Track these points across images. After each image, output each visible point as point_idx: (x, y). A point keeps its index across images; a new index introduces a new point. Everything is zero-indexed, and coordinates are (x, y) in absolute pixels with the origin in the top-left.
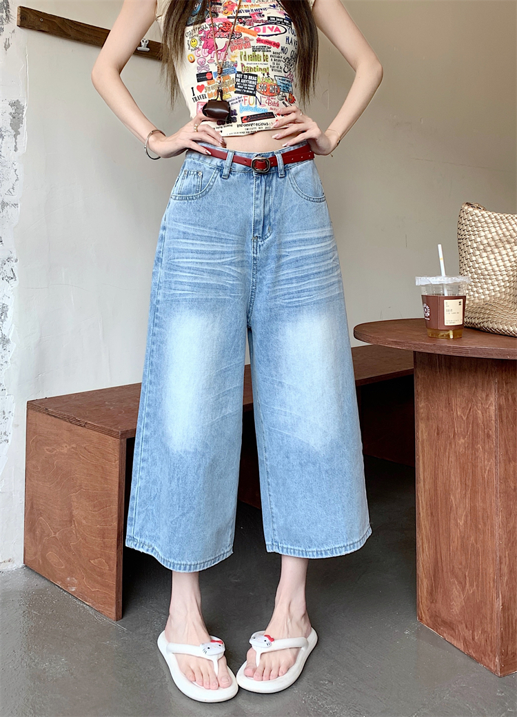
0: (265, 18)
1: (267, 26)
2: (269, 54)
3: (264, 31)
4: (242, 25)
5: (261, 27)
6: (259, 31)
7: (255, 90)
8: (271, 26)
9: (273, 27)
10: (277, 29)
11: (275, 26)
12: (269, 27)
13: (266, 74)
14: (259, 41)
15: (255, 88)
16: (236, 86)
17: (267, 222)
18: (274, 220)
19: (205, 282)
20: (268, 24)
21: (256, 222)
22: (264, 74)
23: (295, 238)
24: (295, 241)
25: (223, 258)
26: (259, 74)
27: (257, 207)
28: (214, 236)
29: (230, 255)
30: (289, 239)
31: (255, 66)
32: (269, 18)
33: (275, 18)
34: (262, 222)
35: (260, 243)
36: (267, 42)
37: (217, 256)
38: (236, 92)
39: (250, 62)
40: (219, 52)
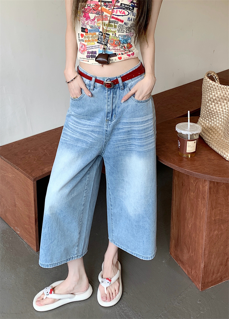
0: (119, 4)
1: (119, 10)
2: (117, 25)
3: (116, 13)
4: (105, 7)
5: (115, 10)
6: (114, 12)
7: (107, 43)
9: (122, 11)
10: (124, 13)
12: (119, 11)
13: (114, 34)
14: (113, 17)
15: (107, 42)
16: (98, 39)
17: (114, 113)
18: (117, 112)
20: (120, 8)
21: (108, 113)
22: (113, 34)
23: (127, 121)
24: (127, 123)
26: (111, 34)
27: (108, 105)
30: (125, 121)
31: (109, 29)
32: (121, 4)
33: (125, 4)
34: (111, 113)
35: (109, 123)
36: (117, 19)
38: (98, 42)
40: (91, 21)
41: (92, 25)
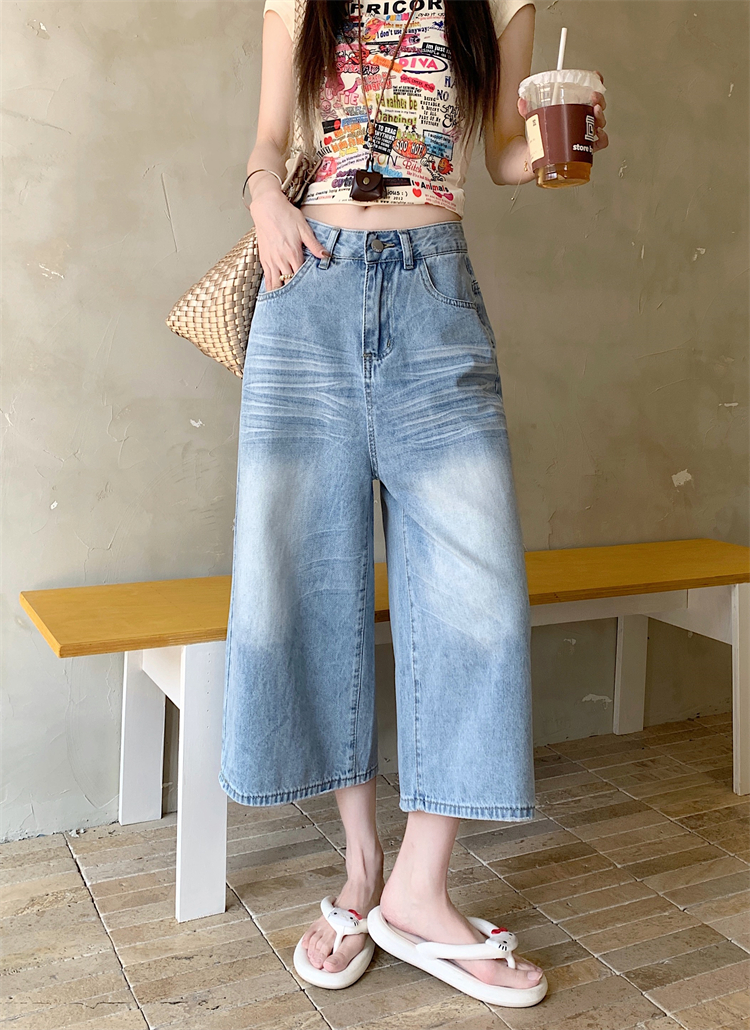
0: (419, 46)
1: (418, 57)
2: (418, 99)
3: (413, 65)
4: (382, 55)
5: (410, 59)
6: (405, 65)
7: (391, 147)
8: (423, 58)
9: (427, 60)
10: (432, 64)
11: (430, 59)
12: (420, 60)
13: (411, 127)
14: (404, 79)
15: (391, 145)
17: (385, 333)
18: (396, 329)
19: (291, 415)
20: (421, 55)
21: (368, 333)
22: (407, 128)
23: (427, 358)
24: (427, 362)
25: (318, 382)
26: (401, 126)
27: (369, 309)
28: (303, 349)
29: (328, 379)
30: (420, 358)
31: (397, 114)
32: (425, 44)
33: (434, 45)
34: (377, 332)
35: (375, 362)
36: (415, 81)
37: (308, 378)
38: (364, 147)
39: (391, 109)
40: (347, 93)
41: (350, 105)
